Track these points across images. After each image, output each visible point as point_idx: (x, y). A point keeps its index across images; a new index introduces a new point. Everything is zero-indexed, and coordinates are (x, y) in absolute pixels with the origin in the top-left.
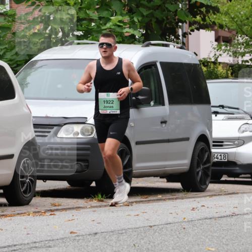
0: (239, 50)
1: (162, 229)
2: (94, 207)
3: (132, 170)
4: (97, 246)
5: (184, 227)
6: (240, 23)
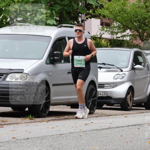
0: (115, 30)
1: (68, 136)
2: (27, 123)
3: (50, 101)
4: (28, 146)
5: (80, 135)
6: (115, 15)
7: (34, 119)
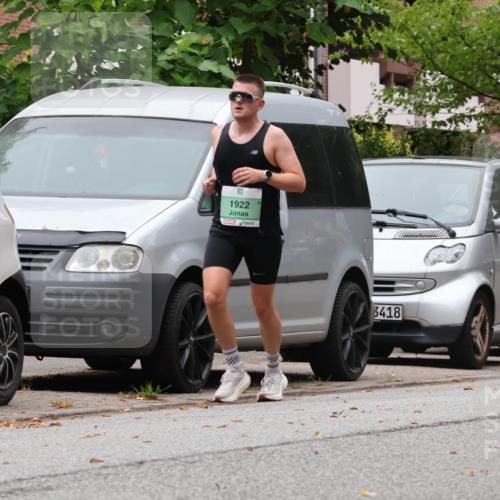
0: (427, 100)
1: (274, 452)
2: (138, 410)
4: (143, 488)
5: (315, 449)
6: (430, 47)
7: (160, 396)
